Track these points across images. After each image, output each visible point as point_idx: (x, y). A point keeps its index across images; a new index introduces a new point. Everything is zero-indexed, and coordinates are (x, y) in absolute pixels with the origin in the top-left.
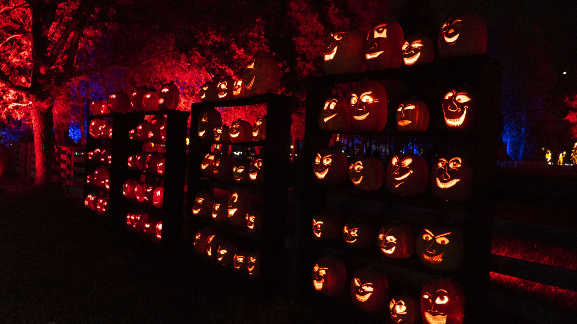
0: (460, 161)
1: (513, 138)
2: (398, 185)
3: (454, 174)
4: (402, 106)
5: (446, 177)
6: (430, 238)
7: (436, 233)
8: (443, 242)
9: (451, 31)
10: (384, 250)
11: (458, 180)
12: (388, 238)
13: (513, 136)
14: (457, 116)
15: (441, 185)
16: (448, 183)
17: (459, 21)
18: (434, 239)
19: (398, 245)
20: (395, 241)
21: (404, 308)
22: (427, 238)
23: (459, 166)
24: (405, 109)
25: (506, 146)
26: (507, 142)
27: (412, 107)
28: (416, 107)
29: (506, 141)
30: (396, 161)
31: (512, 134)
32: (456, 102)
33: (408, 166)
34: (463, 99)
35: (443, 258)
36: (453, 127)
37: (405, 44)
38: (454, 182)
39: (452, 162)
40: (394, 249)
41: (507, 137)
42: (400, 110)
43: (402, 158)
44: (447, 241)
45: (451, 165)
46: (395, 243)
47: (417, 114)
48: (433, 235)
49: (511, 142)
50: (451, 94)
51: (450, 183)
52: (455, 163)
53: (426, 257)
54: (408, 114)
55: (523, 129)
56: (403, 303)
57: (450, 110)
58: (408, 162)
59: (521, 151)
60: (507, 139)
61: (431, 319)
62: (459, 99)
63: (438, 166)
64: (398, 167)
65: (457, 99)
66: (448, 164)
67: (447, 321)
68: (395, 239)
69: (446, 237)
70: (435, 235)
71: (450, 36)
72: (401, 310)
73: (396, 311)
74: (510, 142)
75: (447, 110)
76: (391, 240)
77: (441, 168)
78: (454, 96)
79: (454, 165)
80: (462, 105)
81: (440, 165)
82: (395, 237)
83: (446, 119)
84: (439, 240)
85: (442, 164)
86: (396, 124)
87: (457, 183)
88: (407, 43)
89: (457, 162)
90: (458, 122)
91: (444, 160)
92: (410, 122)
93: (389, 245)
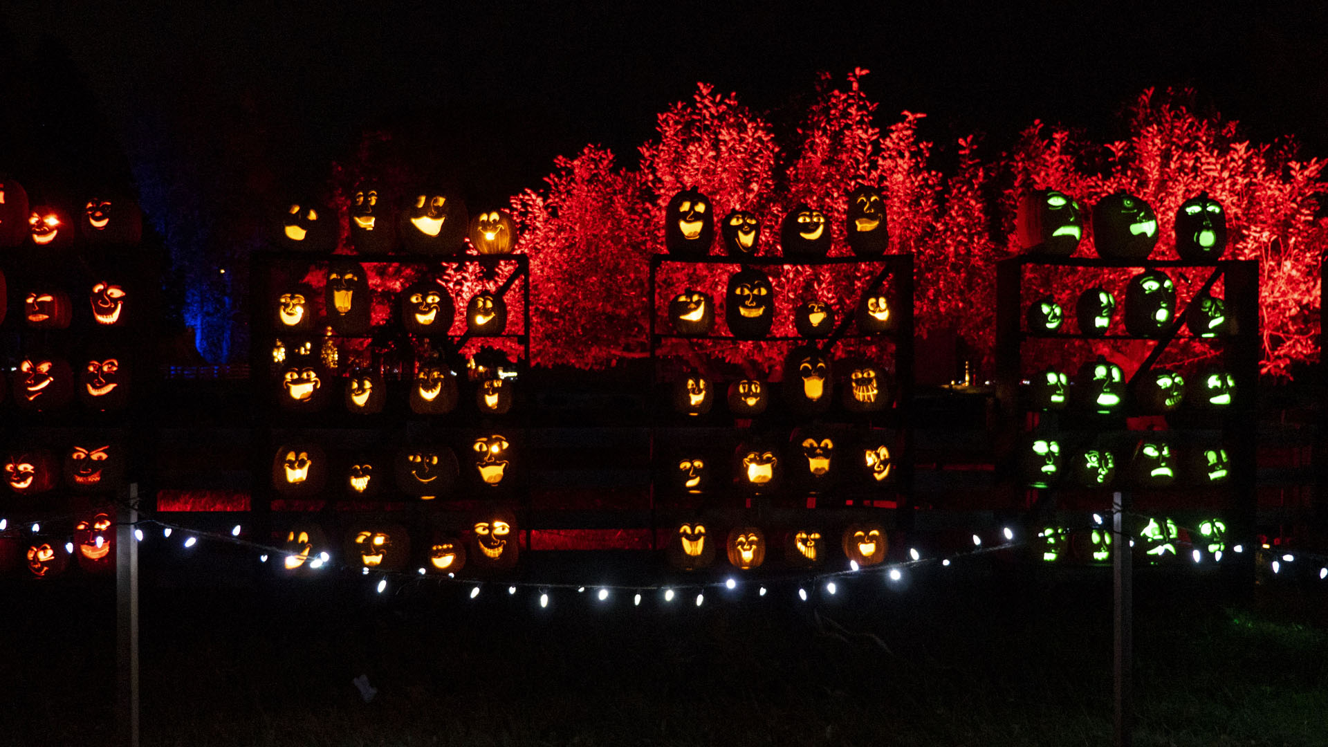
0: (116, 363)
1: (207, 318)
2: (35, 396)
3: (109, 378)
4: (33, 296)
5: (100, 382)
6: (83, 456)
7: (91, 449)
8: (100, 458)
9: (98, 214)
10: (15, 485)
11: (115, 385)
12: (21, 468)
13: (208, 314)
14: (109, 312)
15: (94, 392)
16: (102, 389)
17: (108, 203)
18: (88, 456)
19: (36, 475)
20: (32, 470)
21: (50, 552)
22: (79, 456)
23: (115, 369)
24: (39, 300)
25: (195, 335)
26: (195, 325)
27: (48, 299)
28: (54, 298)
29: (193, 323)
30: (29, 366)
31: (205, 309)
32: (108, 296)
33: (46, 372)
34: (116, 293)
35: (100, 476)
36: (105, 325)
37: (33, 216)
38: (110, 387)
39: (106, 364)
40: (29, 480)
41: (196, 315)
42: (30, 300)
43: (36, 363)
44: (104, 456)
45: (105, 369)
46: (33, 472)
47: (56, 307)
48: (87, 452)
49: (204, 326)
50: (101, 287)
51: (104, 388)
52: (110, 366)
53: (79, 479)
54: (43, 307)
55: (226, 299)
56: (49, 547)
57: (101, 305)
58: (45, 367)
59: (225, 346)
60: (195, 322)
61: (90, 551)
62: (111, 294)
63: (89, 370)
64: (31, 374)
65: (109, 293)
66: (101, 368)
67: (109, 549)
68: (32, 467)
69: (103, 451)
70: (89, 451)
71: (98, 219)
72: (45, 555)
73: (38, 559)
74: (202, 325)
75: (97, 305)
76: (25, 469)
77: (93, 373)
78: (105, 290)
79: (109, 368)
80: (115, 301)
81: (91, 369)
82: (31, 465)
83: (96, 314)
84: (95, 457)
85: (94, 368)
86: (25, 317)
87: (114, 388)
88: (36, 215)
89: (113, 364)
90: (113, 318)
91: (96, 363)
92: (47, 317)
93: (23, 477)
